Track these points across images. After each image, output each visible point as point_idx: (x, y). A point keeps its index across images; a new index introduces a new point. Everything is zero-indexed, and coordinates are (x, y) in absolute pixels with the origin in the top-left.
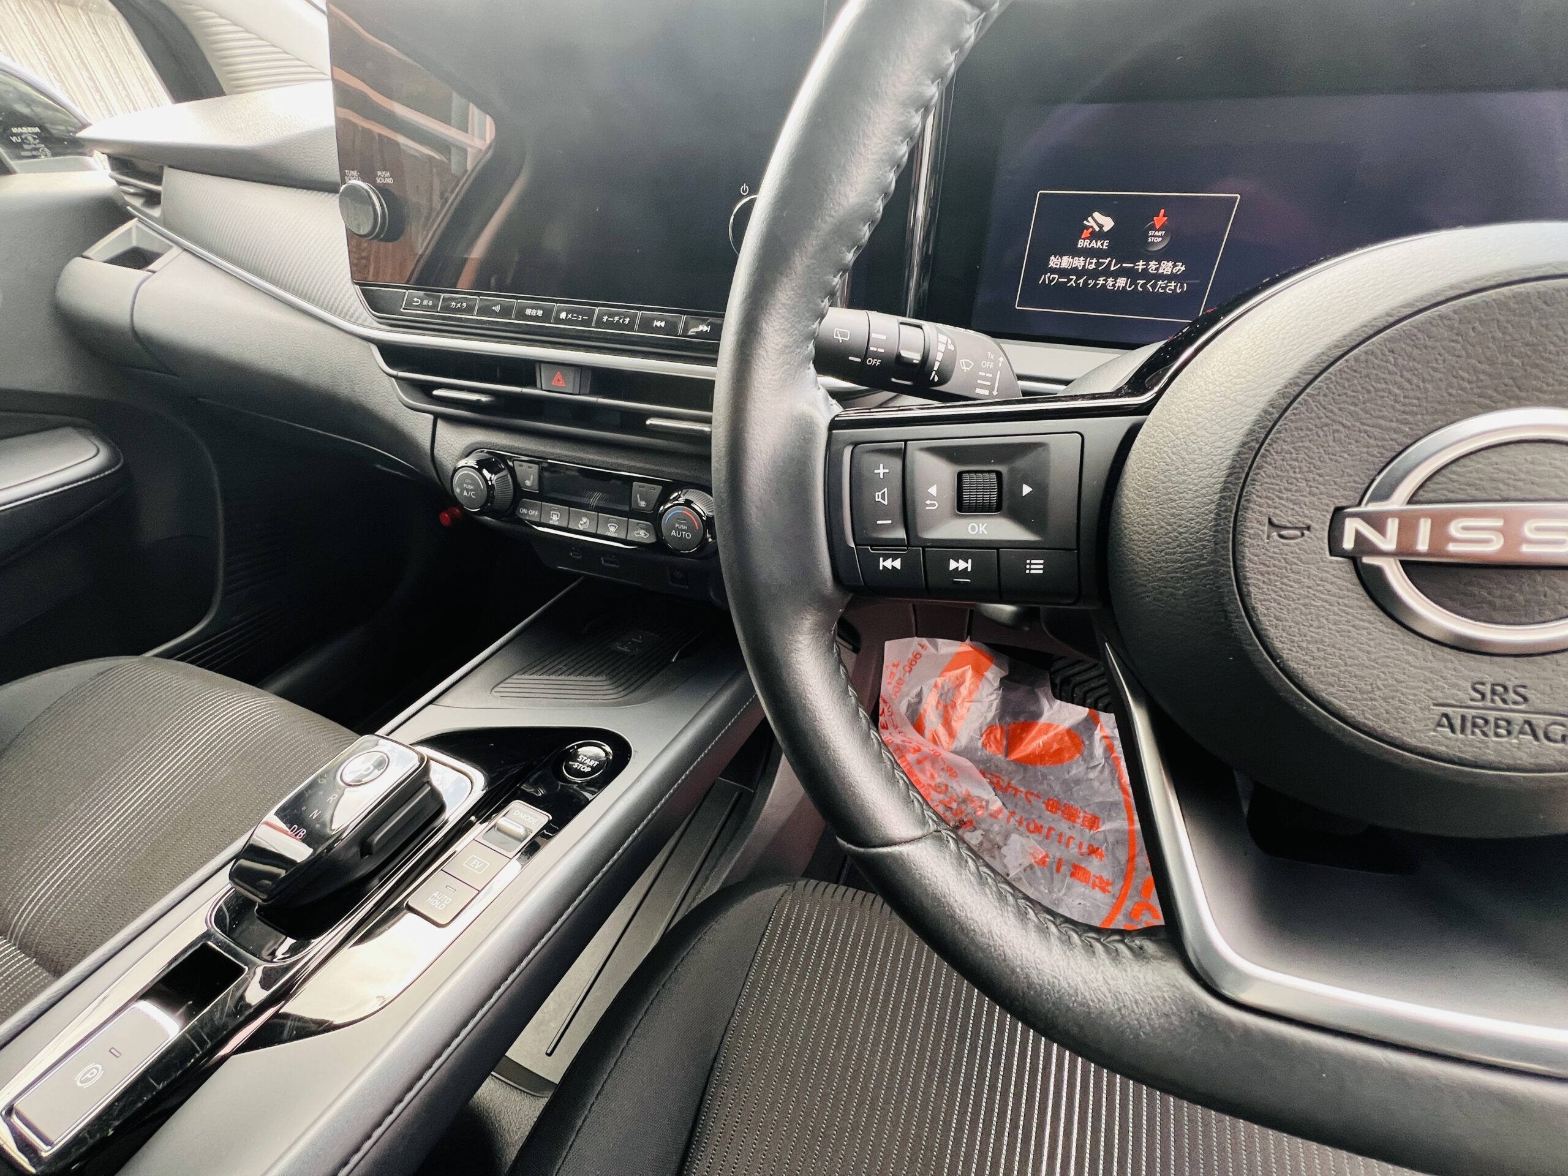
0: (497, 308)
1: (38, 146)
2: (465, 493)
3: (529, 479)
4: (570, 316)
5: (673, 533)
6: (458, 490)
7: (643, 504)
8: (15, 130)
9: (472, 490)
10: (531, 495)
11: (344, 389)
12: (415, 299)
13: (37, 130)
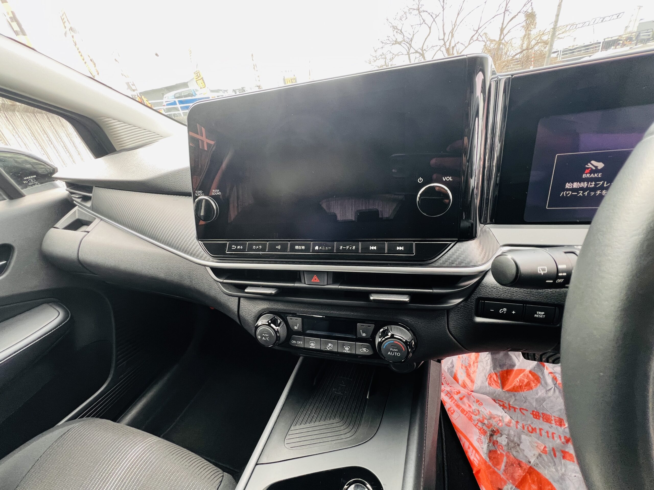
0: (279, 247)
1: (35, 183)
2: (264, 338)
3: (296, 326)
4: (320, 248)
5: (389, 353)
6: (259, 337)
7: (364, 335)
8: (25, 178)
9: (267, 337)
10: (298, 333)
11: (187, 282)
12: (233, 246)
13: (35, 176)
